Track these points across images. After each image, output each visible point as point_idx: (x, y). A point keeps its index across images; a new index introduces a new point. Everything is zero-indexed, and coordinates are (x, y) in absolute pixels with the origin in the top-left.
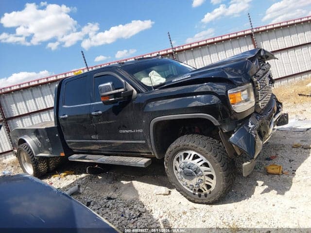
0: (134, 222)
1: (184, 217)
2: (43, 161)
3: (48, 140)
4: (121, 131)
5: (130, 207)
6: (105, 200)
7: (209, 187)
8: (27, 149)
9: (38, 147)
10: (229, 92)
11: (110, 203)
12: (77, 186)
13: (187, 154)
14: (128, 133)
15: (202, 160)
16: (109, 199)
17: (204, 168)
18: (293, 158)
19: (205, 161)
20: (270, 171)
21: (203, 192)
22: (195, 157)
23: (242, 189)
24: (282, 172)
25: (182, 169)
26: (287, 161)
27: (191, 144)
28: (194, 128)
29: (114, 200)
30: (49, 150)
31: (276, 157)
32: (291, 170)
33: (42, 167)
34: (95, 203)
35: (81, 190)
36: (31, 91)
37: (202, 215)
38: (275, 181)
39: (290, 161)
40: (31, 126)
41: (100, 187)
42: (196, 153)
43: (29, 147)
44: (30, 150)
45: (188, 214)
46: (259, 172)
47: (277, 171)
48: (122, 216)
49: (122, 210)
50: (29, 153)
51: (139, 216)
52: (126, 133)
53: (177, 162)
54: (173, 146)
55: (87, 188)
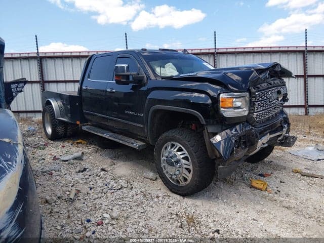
0: (113, 192)
1: (156, 200)
2: (62, 125)
3: (69, 106)
4: (126, 112)
5: (116, 181)
6: (99, 170)
7: (186, 180)
8: (51, 110)
9: (60, 111)
10: (222, 95)
11: (102, 173)
12: (81, 153)
13: (174, 145)
14: (132, 115)
15: (184, 154)
16: (103, 170)
17: (184, 161)
18: (285, 180)
19: (187, 154)
20: (254, 184)
21: (179, 183)
22: (180, 150)
23: (220, 193)
24: (266, 189)
25: (167, 158)
26: (278, 181)
27: (178, 136)
28: (192, 125)
29: (106, 172)
30: (68, 116)
31: (270, 175)
32: (276, 189)
33: (60, 130)
34: (90, 170)
35: (85, 157)
36: (72, 60)
37: (171, 202)
38: (254, 194)
39: (281, 181)
40: (64, 92)
41: (101, 159)
42: (181, 146)
43: (53, 109)
44: (53, 112)
45: (160, 198)
46: (245, 183)
47: (260, 186)
48: (106, 185)
49: (108, 181)
50: (51, 115)
51: (119, 189)
52: (130, 114)
53: (165, 151)
54: (164, 135)
55: (91, 157)
